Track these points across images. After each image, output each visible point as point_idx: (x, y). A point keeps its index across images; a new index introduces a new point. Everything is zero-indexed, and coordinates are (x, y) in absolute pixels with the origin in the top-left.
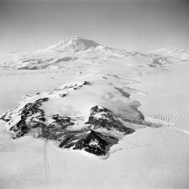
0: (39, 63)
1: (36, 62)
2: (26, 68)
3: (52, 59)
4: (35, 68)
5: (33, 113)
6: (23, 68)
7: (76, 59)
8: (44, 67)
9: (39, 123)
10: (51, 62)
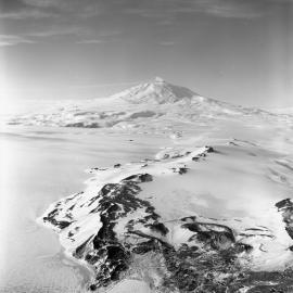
0: (102, 117)
1: (96, 116)
2: (80, 125)
3: (123, 113)
4: (94, 126)
5: (127, 210)
6: (74, 125)
7: (161, 115)
8: (110, 125)
9: (153, 239)
10: (121, 117)
